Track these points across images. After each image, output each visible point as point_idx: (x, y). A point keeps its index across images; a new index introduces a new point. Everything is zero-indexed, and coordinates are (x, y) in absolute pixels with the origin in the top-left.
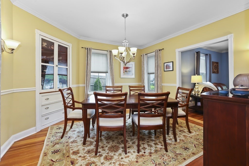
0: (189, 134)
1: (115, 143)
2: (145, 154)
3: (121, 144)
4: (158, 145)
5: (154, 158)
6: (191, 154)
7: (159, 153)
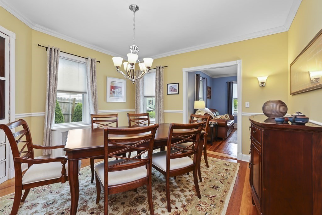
0: (208, 169)
1: (128, 206)
2: (179, 209)
3: (138, 205)
4: (186, 191)
5: (191, 212)
6: (223, 193)
7: (193, 203)
